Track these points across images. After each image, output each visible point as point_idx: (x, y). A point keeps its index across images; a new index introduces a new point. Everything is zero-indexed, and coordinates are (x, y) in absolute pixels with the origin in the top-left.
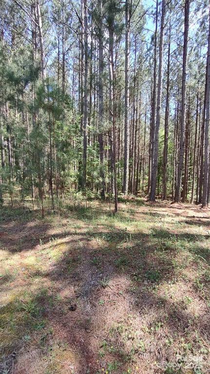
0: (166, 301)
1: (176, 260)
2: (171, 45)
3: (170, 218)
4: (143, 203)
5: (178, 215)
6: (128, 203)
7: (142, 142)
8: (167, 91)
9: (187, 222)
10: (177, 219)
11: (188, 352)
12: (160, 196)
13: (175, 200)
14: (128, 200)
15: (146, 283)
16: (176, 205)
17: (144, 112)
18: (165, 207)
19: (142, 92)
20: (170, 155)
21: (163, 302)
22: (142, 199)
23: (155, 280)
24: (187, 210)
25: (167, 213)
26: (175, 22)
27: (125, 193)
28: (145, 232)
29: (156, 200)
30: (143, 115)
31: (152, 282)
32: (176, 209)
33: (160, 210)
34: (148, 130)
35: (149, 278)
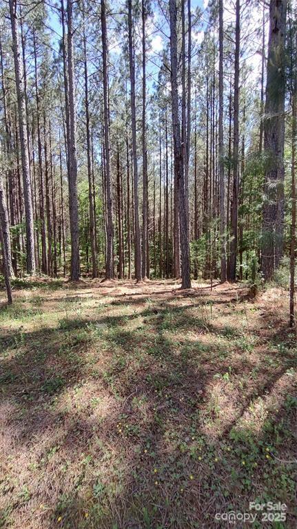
0: (67, 414)
1: (88, 354)
2: (87, 64)
3: (94, 301)
4: (60, 286)
5: (105, 295)
6: (35, 288)
7: (58, 197)
8: (88, 127)
9: (113, 303)
10: (103, 301)
11: (89, 467)
12: (91, 273)
13: (108, 276)
14: (36, 284)
15: (41, 399)
16: (108, 282)
17: (58, 152)
18: (92, 286)
19: (52, 122)
20: (100, 216)
21: (62, 416)
22: (62, 279)
23: (55, 391)
24: (119, 288)
25: (90, 295)
26: (91, 33)
27: (31, 274)
28: (52, 327)
29: (80, 279)
30: (57, 157)
31: (51, 395)
32: (106, 288)
33: (82, 293)
34: (66, 179)
35: (46, 391)
